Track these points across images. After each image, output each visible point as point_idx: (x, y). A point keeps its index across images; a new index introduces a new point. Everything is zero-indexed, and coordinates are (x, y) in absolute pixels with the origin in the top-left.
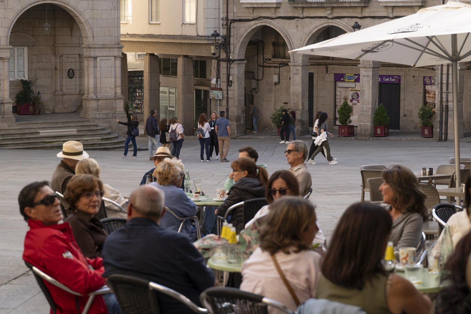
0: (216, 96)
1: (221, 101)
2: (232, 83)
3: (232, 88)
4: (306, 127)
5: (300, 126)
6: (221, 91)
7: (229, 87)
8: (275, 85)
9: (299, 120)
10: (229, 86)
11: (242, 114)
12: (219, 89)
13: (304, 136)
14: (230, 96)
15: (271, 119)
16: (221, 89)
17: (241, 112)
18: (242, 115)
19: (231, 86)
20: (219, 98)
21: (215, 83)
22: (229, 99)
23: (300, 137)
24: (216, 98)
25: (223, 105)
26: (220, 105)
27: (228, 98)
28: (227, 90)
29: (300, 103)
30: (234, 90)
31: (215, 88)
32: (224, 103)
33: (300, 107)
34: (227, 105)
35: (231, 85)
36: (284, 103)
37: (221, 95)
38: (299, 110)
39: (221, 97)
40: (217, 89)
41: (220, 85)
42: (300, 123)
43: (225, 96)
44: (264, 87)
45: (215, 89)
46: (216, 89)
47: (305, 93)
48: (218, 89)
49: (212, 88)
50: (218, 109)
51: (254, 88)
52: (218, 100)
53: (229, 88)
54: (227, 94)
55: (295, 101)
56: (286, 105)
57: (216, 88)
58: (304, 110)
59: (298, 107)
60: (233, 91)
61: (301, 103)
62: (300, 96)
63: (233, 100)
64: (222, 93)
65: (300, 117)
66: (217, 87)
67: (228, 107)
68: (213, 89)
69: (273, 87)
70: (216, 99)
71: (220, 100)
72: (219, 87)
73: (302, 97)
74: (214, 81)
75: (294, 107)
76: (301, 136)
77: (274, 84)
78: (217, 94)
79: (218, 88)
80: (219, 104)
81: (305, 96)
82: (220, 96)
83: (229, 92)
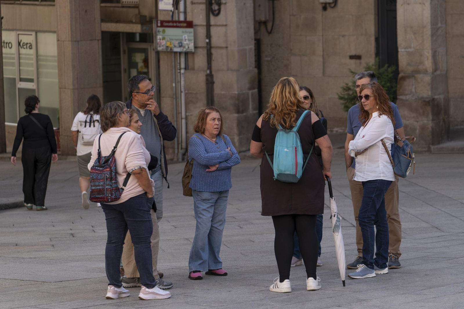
0: (176, 43)
1: (190, 57)
2: (223, 7)
3: (221, 19)
4: (444, 120)
5: (430, 117)
6: (191, 30)
7: (212, 18)
8: (325, 8)
9: (427, 100)
10: (214, 15)
11: (250, 89)
12: (185, 25)
13: (439, 143)
14: (215, 41)
15: (342, 101)
16: (190, 25)
17: (248, 85)
18: (250, 92)
19: (218, 14)
20: (184, 47)
21: (170, 8)
22: (213, 51)
23: (429, 148)
24: (176, 50)
25: (196, 67)
26: (185, 69)
27: (209, 48)
28: (208, 26)
29: (428, 54)
30: (226, 25)
31: (173, 22)
32: (200, 61)
33: (426, 63)
34: (210, 67)
35: (219, 10)
36: (352, 57)
37: (189, 40)
38: (426, 72)
39: (192, 46)
40: (178, 24)
41: (185, 13)
42: (429, 109)
43: (203, 41)
44: (294, 15)
45: (171, 24)
46: (175, 24)
47: (440, 25)
48: (182, 25)
49: (162, 22)
50: (182, 79)
51: (263, 19)
52: (180, 53)
53: (213, 20)
54: (209, 36)
55: (410, 47)
56: (358, 61)
57: (176, 22)
58: (438, 72)
59: (421, 63)
60: (224, 29)
61: (430, 51)
62: (428, 31)
63: (224, 51)
64: (192, 34)
65: (430, 93)
66: (176, 18)
67: (211, 72)
68: (164, 24)
69: (319, 15)
70: (176, 53)
71: (186, 54)
72: (182, 18)
73: (432, 35)
74: (166, 4)
75: (409, 64)
76: (433, 144)
77: (320, 7)
78: (180, 38)
79: (180, 22)
80: (183, 66)
81: (439, 32)
82: (187, 42)
83: (213, 30)
